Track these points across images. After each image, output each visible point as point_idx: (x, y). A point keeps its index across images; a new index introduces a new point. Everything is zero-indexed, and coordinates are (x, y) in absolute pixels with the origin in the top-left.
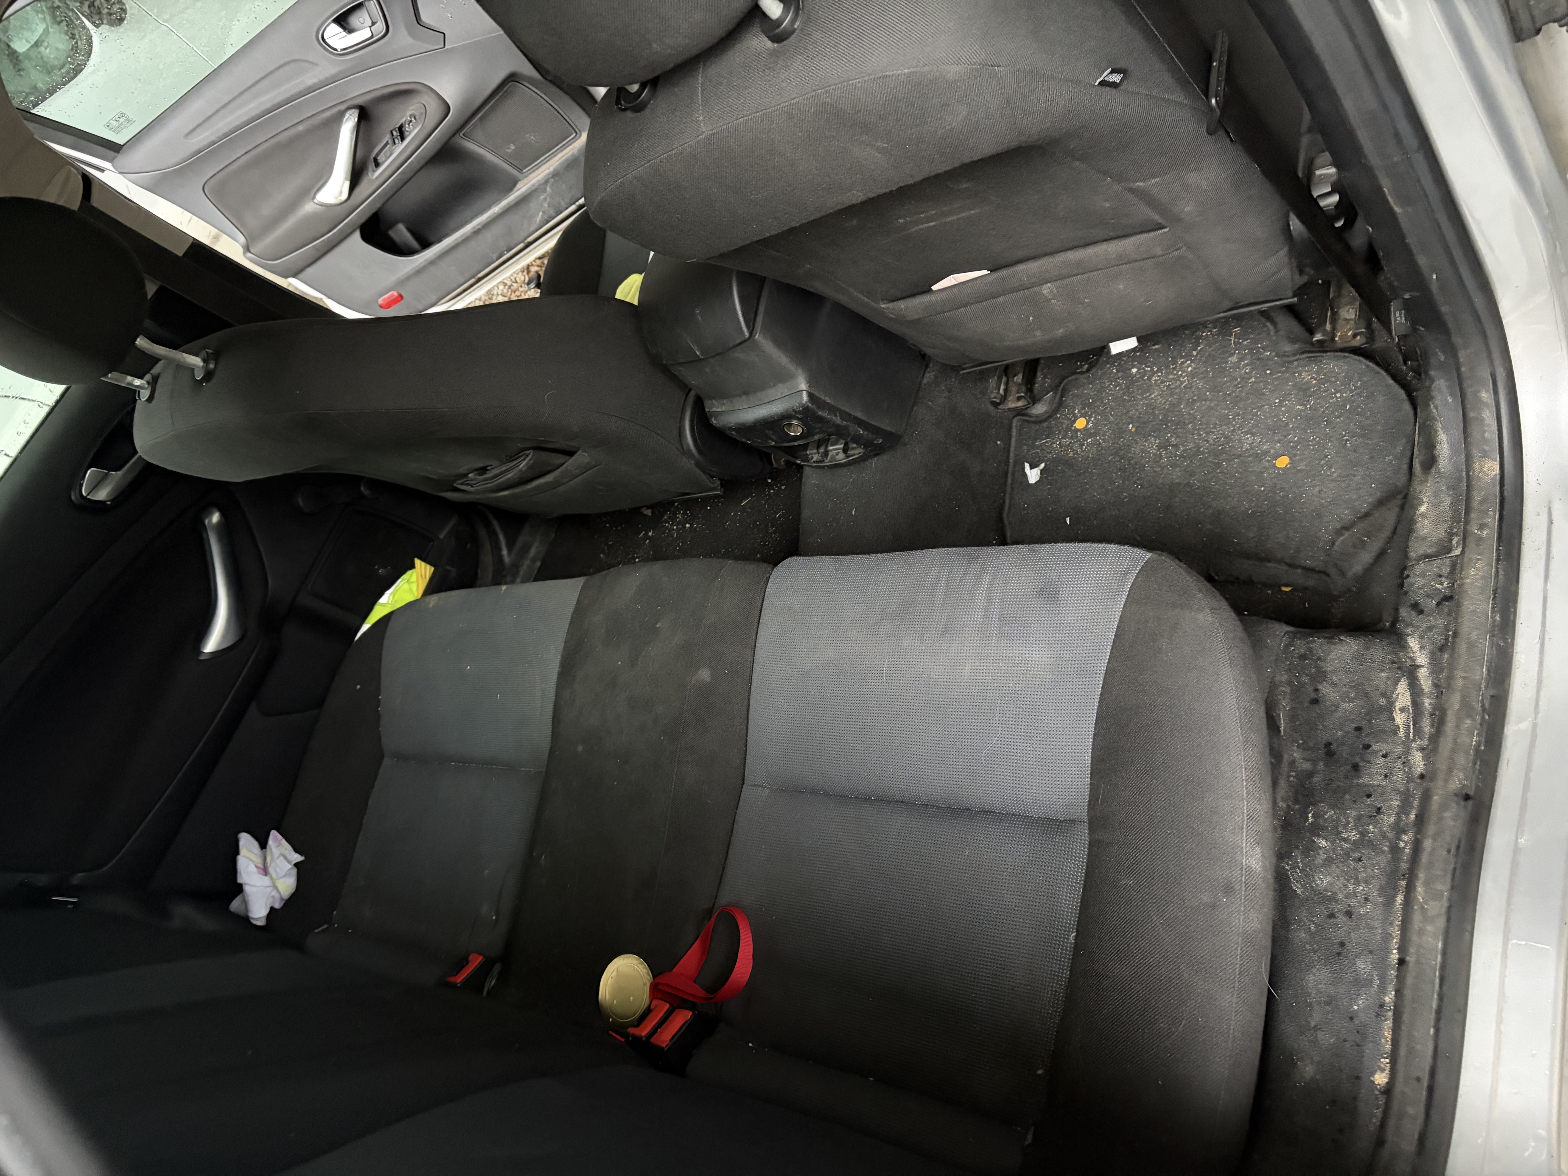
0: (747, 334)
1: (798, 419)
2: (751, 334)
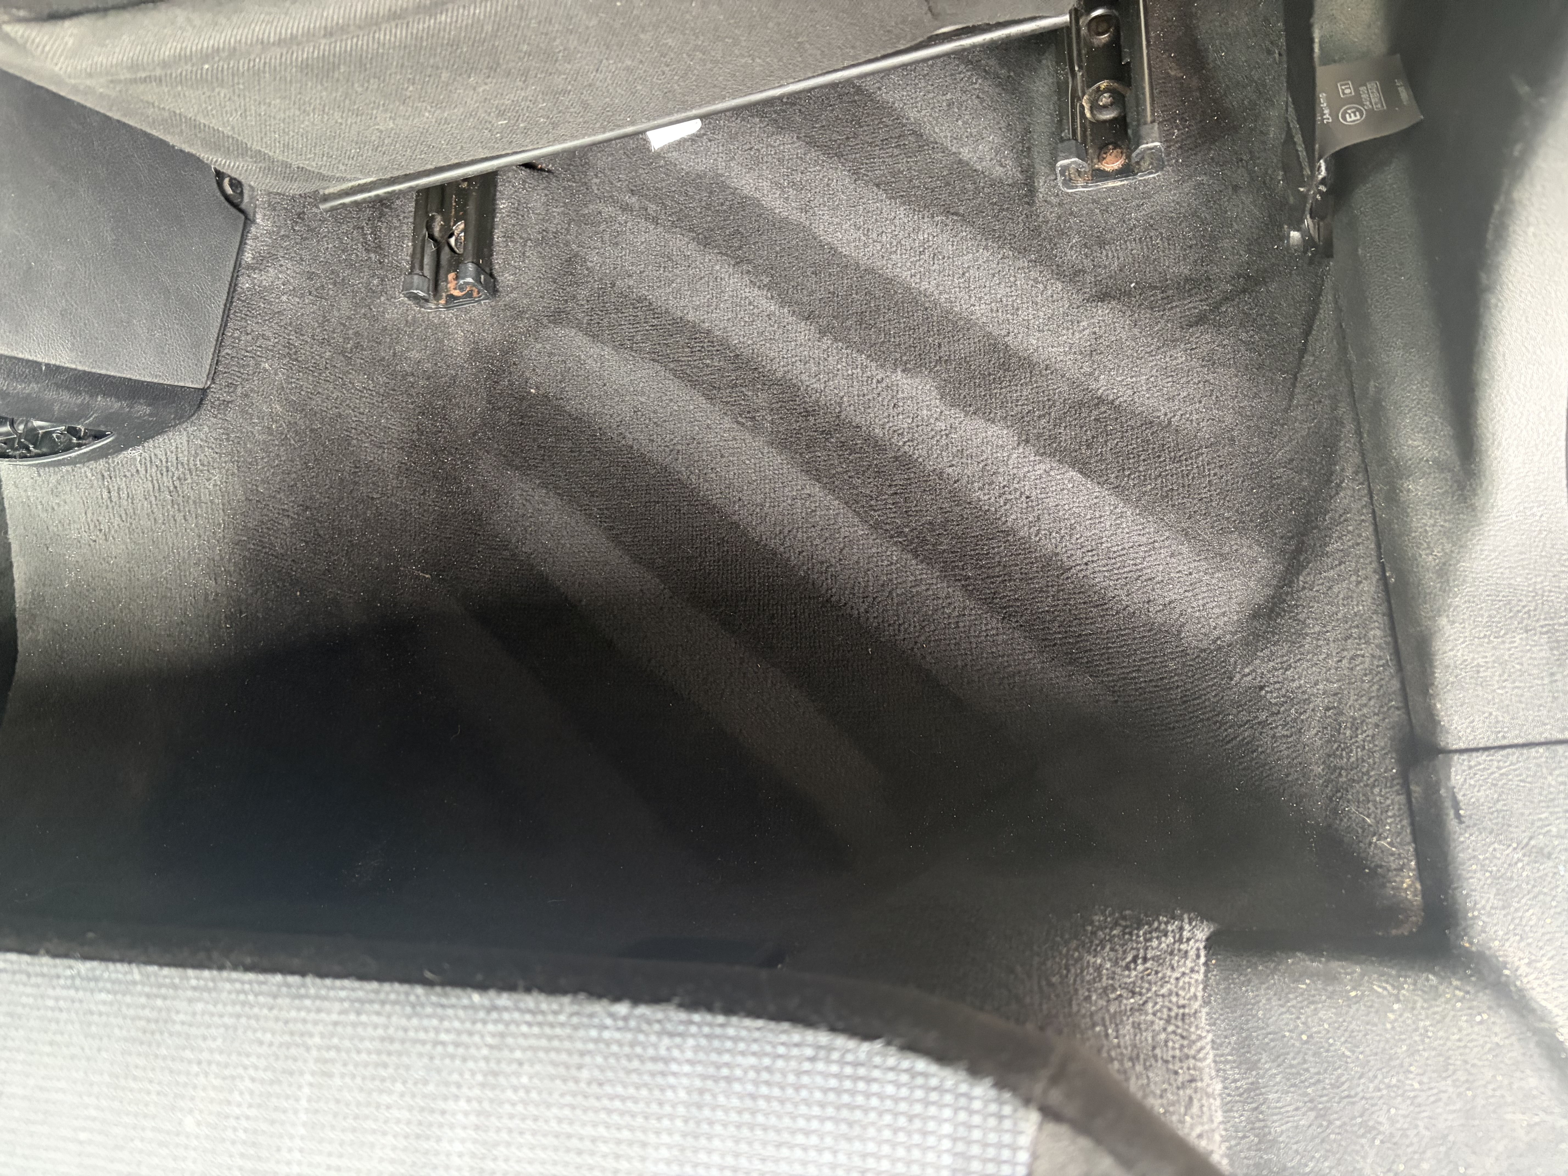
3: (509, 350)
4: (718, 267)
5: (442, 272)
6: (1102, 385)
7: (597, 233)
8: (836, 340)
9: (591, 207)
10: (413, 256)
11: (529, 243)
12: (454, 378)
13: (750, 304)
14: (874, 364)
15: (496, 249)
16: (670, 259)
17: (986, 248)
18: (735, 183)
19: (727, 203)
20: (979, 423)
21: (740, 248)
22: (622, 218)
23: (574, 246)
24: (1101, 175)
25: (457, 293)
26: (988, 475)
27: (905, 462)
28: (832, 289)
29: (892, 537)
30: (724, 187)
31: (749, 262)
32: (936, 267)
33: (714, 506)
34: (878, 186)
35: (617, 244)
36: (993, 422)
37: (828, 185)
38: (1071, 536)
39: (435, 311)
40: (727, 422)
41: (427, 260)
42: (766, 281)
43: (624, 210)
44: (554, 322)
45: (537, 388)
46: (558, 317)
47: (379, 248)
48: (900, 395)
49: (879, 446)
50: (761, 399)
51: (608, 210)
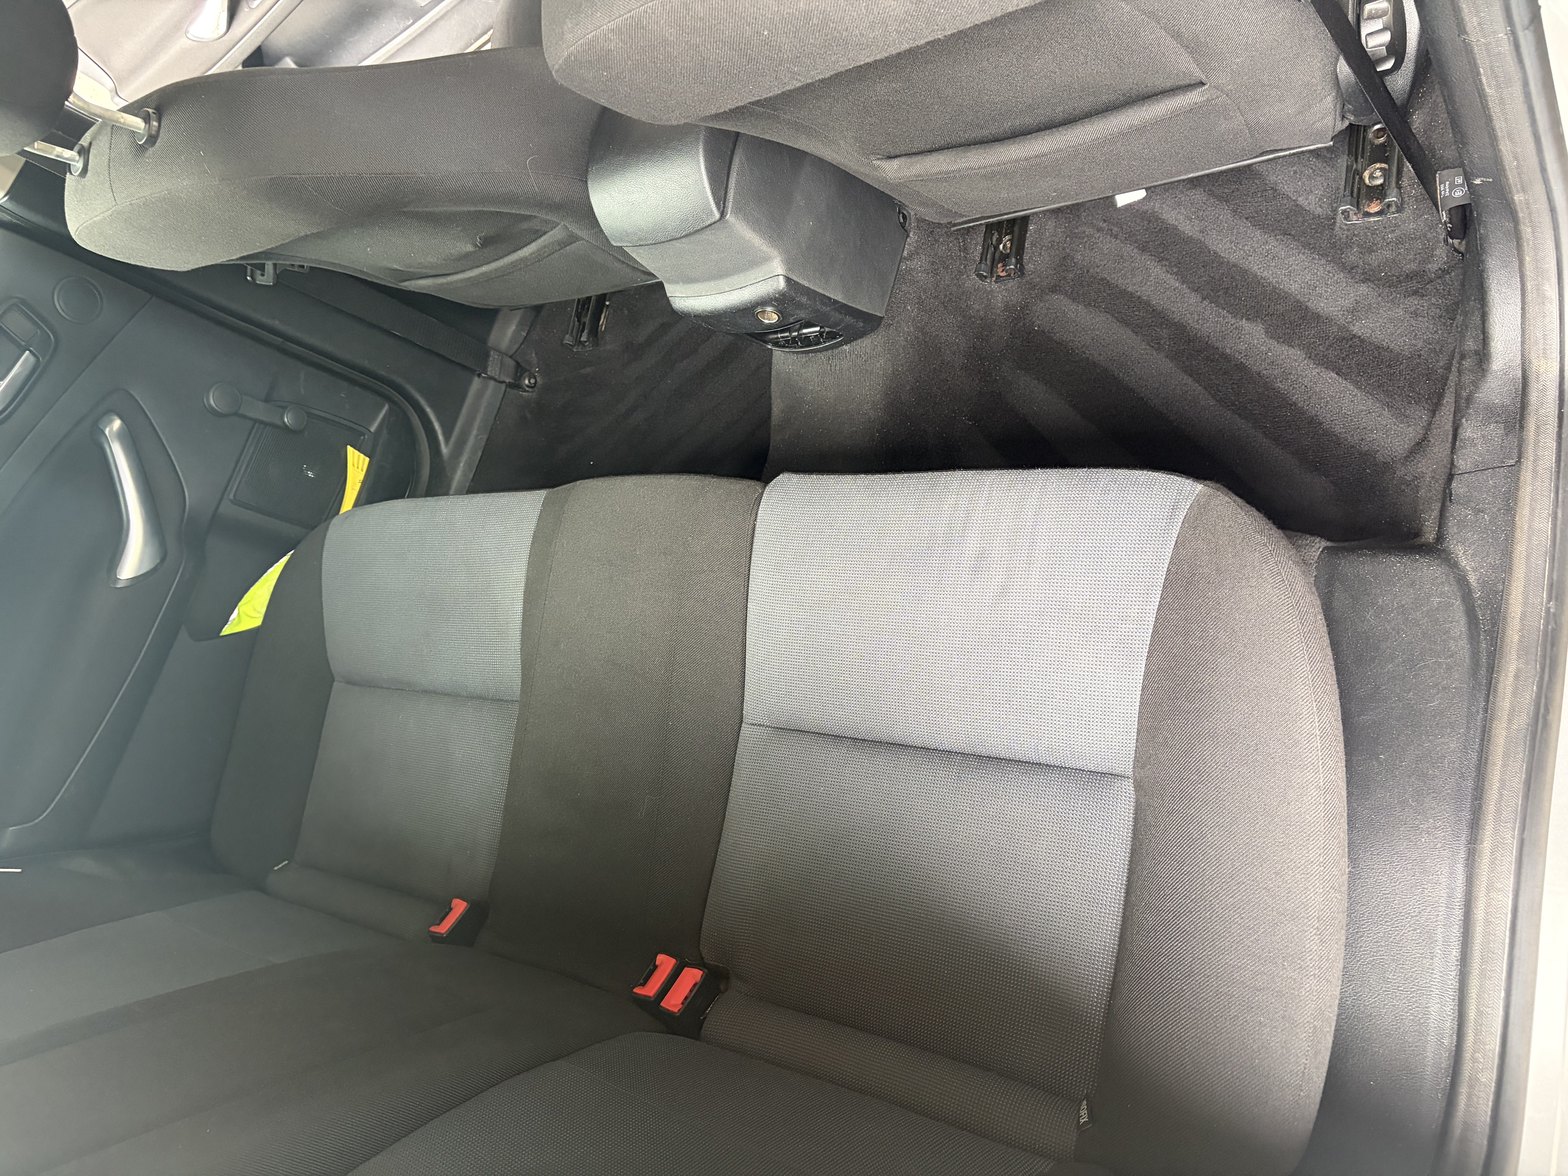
0: (717, 216)
1: (773, 306)
2: (723, 214)
3: (1025, 307)
4: (1149, 263)
5: (995, 262)
6: (1356, 329)
7: (1081, 243)
8: (1211, 303)
9: (1080, 228)
10: (982, 254)
11: (1044, 248)
12: (994, 320)
13: (1165, 282)
14: (1230, 315)
15: (1026, 251)
16: (1122, 258)
17: (1304, 254)
18: (1164, 216)
19: (1159, 228)
20: (1285, 348)
21: (1163, 252)
22: (1097, 236)
23: (1068, 250)
24: (1368, 214)
25: (1002, 274)
26: (1286, 375)
27: (1241, 367)
28: (1212, 275)
29: (1228, 406)
30: (1158, 219)
31: (1167, 260)
32: (1274, 264)
33: (1131, 389)
34: (1247, 219)
35: (1093, 249)
36: (1293, 347)
37: (1218, 218)
38: (1326, 406)
39: (990, 285)
40: (1144, 345)
41: (989, 256)
42: (1175, 270)
43: (1098, 231)
44: (1052, 292)
45: (1039, 327)
46: (1054, 289)
47: (965, 249)
48: (1243, 332)
49: (1226, 358)
50: (1165, 333)
51: (1089, 231)
